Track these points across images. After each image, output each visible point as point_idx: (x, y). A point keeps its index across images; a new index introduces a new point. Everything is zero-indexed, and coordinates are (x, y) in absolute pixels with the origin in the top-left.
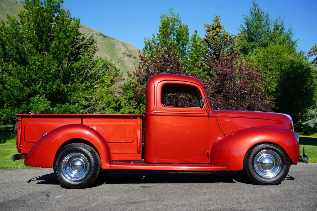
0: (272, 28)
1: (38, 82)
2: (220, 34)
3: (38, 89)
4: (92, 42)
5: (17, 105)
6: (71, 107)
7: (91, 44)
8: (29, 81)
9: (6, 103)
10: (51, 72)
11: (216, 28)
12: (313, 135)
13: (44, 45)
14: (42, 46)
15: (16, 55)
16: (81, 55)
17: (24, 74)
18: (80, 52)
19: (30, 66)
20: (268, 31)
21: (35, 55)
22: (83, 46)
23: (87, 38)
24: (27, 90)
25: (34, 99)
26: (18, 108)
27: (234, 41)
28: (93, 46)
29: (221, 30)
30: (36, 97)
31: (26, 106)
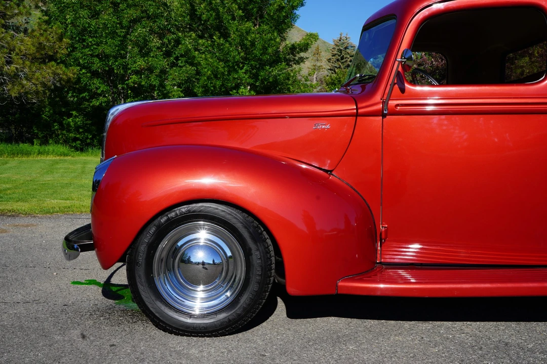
1: (241, 66)
13: (256, 7)
25: (238, 93)
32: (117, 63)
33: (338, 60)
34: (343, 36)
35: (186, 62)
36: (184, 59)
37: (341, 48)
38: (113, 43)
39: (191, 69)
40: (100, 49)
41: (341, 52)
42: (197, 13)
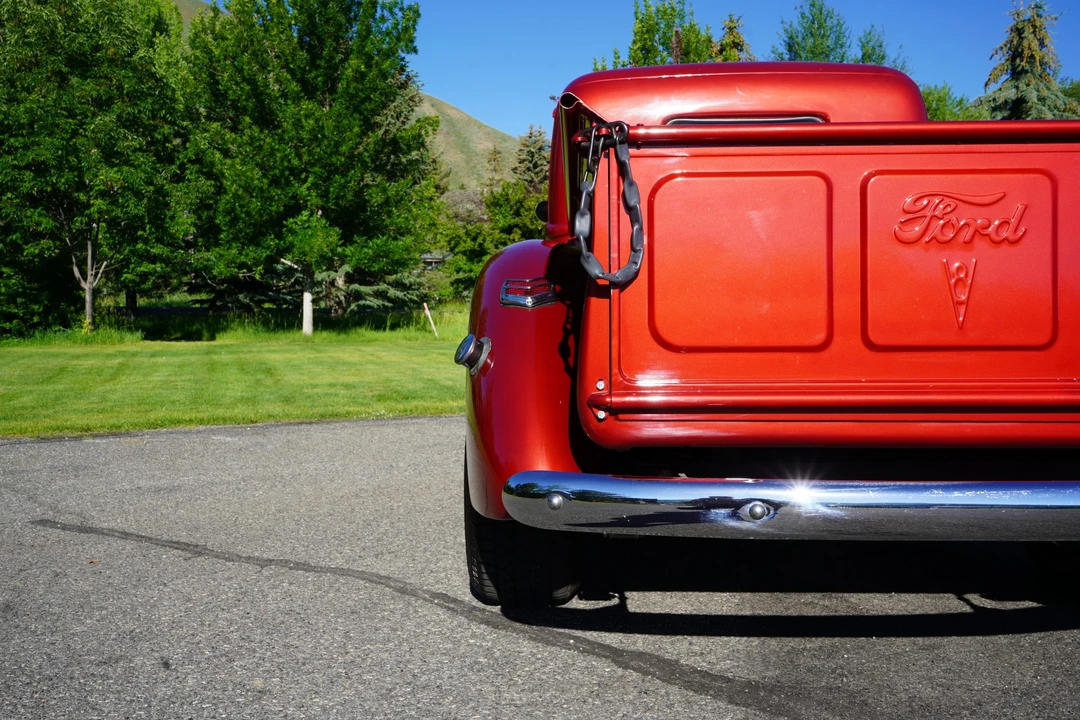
0: (855, 53)
1: (303, 176)
3: (307, 196)
4: (406, 81)
5: (254, 240)
6: (392, 245)
8: (282, 172)
9: (224, 231)
10: (344, 149)
14: (316, 77)
16: (379, 115)
17: (272, 154)
19: (284, 132)
21: (297, 100)
24: (279, 196)
25: (296, 223)
26: (258, 245)
28: (408, 90)
29: (743, 55)
30: (300, 217)
31: (277, 241)
32: (63, 180)
33: (529, 169)
34: (534, 129)
35: (200, 172)
36: (196, 167)
37: (533, 150)
38: (52, 143)
39: (207, 185)
40: (30, 156)
41: (533, 157)
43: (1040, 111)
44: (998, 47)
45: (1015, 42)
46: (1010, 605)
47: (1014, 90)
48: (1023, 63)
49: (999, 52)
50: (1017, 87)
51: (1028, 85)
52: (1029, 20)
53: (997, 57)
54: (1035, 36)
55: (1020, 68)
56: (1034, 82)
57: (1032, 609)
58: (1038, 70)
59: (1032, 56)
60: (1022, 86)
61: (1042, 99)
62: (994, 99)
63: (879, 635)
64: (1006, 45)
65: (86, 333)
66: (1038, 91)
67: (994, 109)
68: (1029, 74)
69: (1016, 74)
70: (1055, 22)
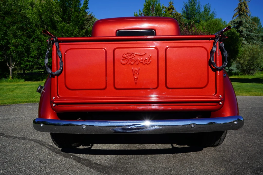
0: (202, 10)
2: (172, 13)
7: (91, 18)
11: (170, 9)
12: (231, 77)
14: (66, 17)
15: (49, 23)
16: (85, 26)
18: (84, 24)
20: (199, 13)
21: (61, 22)
22: (86, 20)
23: (88, 15)
27: (182, 17)
29: (174, 11)
32: (3, 42)
35: (38, 40)
39: (39, 43)
42: (43, 20)
43: (245, 24)
44: (236, 8)
45: (240, 7)
46: (182, 146)
47: (239, 19)
48: (241, 12)
49: (236, 10)
50: (240, 18)
51: (243, 18)
52: (243, 2)
53: (235, 11)
54: (245, 6)
55: (241, 14)
56: (244, 17)
57: (187, 147)
58: (245, 14)
59: (244, 11)
60: (241, 18)
61: (246, 21)
62: (235, 21)
63: (144, 154)
64: (237, 8)
65: (10, 80)
66: (245, 19)
67: (235, 24)
68: (243, 15)
69: (240, 15)
70: (249, 2)
